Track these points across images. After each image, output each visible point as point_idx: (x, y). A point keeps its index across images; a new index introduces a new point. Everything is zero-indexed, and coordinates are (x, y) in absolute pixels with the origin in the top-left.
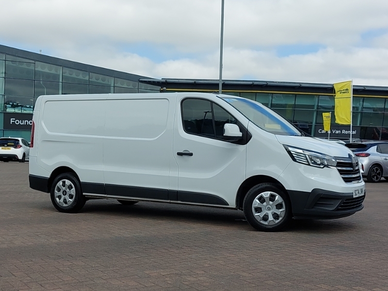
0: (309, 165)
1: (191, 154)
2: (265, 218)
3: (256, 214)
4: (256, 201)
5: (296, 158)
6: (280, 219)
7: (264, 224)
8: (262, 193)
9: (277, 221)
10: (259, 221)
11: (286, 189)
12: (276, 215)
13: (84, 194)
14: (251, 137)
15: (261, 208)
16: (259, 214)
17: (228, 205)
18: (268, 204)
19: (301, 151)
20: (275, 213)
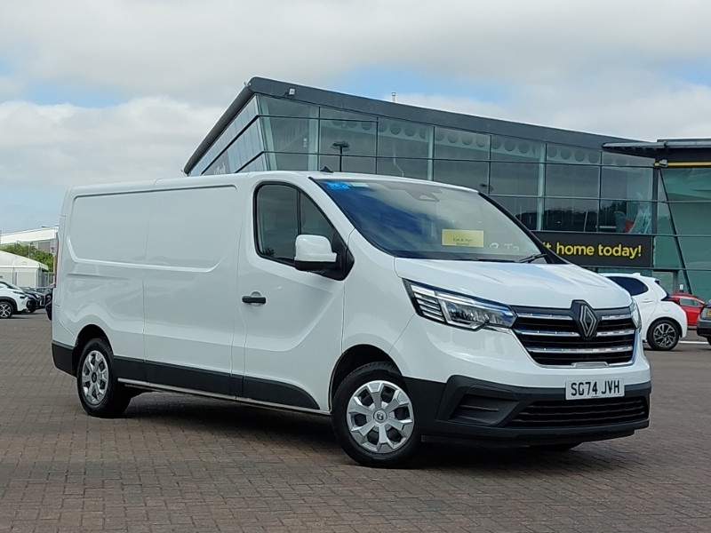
0: (445, 323)
1: (262, 301)
2: (373, 437)
3: (354, 429)
4: (354, 400)
5: (422, 308)
6: (403, 440)
7: (369, 451)
8: (367, 385)
9: (396, 446)
10: (359, 442)
11: (403, 375)
12: (394, 432)
13: (120, 380)
14: (353, 262)
15: (365, 416)
16: (359, 428)
17: (319, 409)
18: (379, 407)
19: (431, 293)
20: (393, 428)
